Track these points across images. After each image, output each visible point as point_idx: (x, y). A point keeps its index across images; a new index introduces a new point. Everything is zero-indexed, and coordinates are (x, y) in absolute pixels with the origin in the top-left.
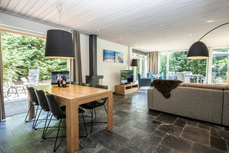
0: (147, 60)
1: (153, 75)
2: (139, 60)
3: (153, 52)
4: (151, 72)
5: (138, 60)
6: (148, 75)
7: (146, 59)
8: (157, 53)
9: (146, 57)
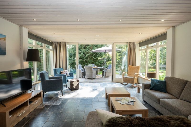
0: (52, 52)
1: (61, 71)
2: (41, 52)
3: (60, 42)
4: (58, 68)
5: (39, 50)
6: (55, 71)
7: (51, 50)
8: (65, 44)
9: (51, 48)
